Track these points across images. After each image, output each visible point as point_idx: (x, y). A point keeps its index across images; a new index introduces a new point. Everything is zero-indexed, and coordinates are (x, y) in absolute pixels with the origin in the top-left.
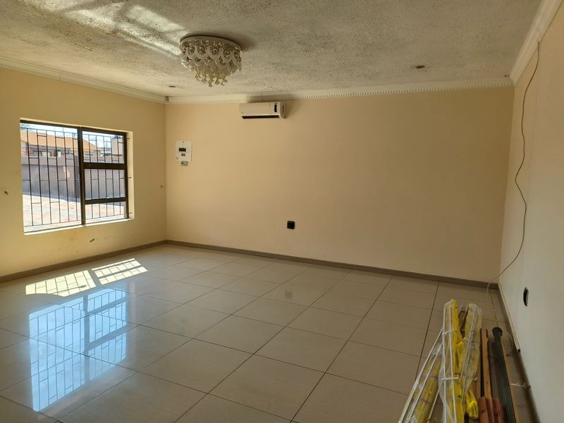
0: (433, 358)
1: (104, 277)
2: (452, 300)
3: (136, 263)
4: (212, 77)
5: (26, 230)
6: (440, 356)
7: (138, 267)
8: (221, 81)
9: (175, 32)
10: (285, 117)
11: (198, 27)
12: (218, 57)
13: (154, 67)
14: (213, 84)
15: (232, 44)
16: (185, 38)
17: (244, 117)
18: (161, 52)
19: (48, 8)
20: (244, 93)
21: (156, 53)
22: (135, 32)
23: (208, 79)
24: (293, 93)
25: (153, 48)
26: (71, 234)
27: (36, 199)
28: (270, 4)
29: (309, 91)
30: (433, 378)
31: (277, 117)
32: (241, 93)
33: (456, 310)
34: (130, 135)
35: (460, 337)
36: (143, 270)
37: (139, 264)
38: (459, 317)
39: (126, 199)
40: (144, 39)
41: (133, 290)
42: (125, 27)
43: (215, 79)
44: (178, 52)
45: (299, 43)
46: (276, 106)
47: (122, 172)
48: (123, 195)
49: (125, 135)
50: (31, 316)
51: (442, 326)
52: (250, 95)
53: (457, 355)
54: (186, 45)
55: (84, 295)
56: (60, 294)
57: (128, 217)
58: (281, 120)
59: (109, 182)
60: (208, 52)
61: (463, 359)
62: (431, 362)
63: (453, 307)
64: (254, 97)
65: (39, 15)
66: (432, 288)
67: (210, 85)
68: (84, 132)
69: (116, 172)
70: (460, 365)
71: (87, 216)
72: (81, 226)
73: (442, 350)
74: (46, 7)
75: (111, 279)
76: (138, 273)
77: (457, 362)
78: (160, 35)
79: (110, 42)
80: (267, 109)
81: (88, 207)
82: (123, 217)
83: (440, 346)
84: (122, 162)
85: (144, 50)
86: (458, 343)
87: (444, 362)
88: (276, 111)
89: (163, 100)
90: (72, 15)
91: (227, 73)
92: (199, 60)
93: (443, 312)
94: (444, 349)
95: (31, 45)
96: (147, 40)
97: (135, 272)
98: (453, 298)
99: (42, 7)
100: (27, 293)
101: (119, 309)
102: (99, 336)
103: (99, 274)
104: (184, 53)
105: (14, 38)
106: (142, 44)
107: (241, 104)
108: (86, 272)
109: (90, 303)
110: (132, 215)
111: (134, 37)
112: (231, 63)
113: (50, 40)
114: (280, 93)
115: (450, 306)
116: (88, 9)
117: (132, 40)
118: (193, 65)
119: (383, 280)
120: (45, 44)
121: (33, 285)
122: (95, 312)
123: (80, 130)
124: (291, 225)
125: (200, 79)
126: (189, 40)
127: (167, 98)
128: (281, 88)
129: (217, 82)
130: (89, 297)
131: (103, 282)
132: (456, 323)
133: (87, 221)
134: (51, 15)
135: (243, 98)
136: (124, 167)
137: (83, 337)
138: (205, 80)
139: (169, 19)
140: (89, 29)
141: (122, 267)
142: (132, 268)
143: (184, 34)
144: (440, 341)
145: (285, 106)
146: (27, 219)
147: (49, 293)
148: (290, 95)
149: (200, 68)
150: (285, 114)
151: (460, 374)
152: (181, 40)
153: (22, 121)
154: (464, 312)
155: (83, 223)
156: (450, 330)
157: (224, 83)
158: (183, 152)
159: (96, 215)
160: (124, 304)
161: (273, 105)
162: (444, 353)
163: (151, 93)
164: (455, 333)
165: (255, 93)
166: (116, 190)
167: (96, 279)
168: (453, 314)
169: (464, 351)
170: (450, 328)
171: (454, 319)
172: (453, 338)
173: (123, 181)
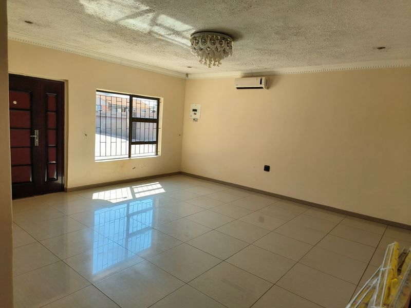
0: (368, 288)
1: (139, 192)
2: (395, 243)
3: (159, 186)
4: (210, 61)
5: (96, 158)
6: (374, 288)
7: (160, 188)
8: (217, 63)
9: (187, 31)
10: (268, 88)
11: (202, 26)
12: (215, 46)
13: (176, 54)
14: (212, 65)
15: (226, 37)
16: (193, 34)
17: (238, 88)
18: (180, 44)
19: (108, 19)
20: (240, 70)
21: (176, 45)
22: (162, 32)
23: (208, 62)
24: (275, 70)
25: (174, 42)
26: (121, 163)
27: (103, 137)
28: (251, 6)
29: (287, 69)
30: (364, 305)
31: (262, 88)
32: (237, 70)
33: (398, 251)
34: (162, 100)
35: (396, 275)
36: (162, 191)
37: (161, 187)
38: (399, 257)
39: (156, 143)
40: (167, 36)
41: (157, 202)
42: (156, 29)
43: (213, 62)
44: (189, 44)
45: (276, 33)
46: (261, 80)
47: (155, 124)
48: (155, 140)
49: (158, 100)
50: (96, 212)
51: (382, 263)
52: (243, 72)
53: (389, 289)
54: (195, 38)
55: (128, 202)
56: (111, 201)
57: (157, 155)
58: (264, 90)
59: (147, 130)
60: (208, 44)
61: (394, 293)
62: (366, 291)
63: (395, 248)
64: (246, 73)
65: (103, 23)
66: (381, 229)
67: (210, 67)
68: (134, 98)
69: (151, 124)
70: (390, 298)
71: (132, 152)
72: (128, 158)
73: (377, 282)
74: (106, 18)
75: (142, 195)
76: (159, 192)
77: (389, 295)
78: (178, 33)
79: (148, 39)
80: (255, 82)
81: (133, 146)
82: (154, 154)
83: (376, 279)
84: (155, 117)
85: (168, 44)
86: (392, 279)
87: (377, 293)
88: (261, 83)
89: (184, 76)
90: (123, 23)
91: (221, 58)
92: (202, 49)
93: (385, 251)
94: (379, 282)
95: (101, 43)
96: (170, 37)
97: (158, 192)
98: (397, 241)
99: (104, 18)
100: (93, 198)
101: (148, 214)
102: (135, 230)
103: (136, 190)
104: (192, 44)
105: (92, 38)
106: (167, 39)
107: (236, 79)
108: (129, 188)
109: (131, 208)
110: (159, 153)
111: (162, 36)
112: (224, 50)
113: (112, 39)
114: (265, 70)
115: (393, 247)
116: (131, 18)
117: (160, 37)
118: (198, 53)
119: (337, 218)
120: (110, 42)
121: (97, 193)
122: (134, 214)
123: (131, 96)
124: (267, 168)
125: (203, 63)
126: (196, 35)
127: (187, 75)
128: (265, 67)
129: (214, 65)
130: (131, 204)
131: (137, 196)
132: (395, 262)
133: (132, 156)
134: (110, 23)
135: (238, 74)
136: (156, 121)
137: (125, 229)
138: (205, 63)
139: (182, 22)
140: (134, 32)
141: (150, 188)
142: (156, 188)
143: (193, 31)
144: (377, 275)
145: (268, 80)
146: (97, 153)
147: (105, 199)
148: (273, 72)
149: (202, 56)
150: (268, 85)
151: (388, 305)
152: (191, 36)
153: (97, 91)
154: (405, 253)
155: (130, 156)
156: (388, 268)
157: (219, 65)
158: (195, 112)
159: (137, 152)
160: (152, 211)
161: (259, 79)
162: (378, 285)
163: (177, 72)
164: (392, 270)
165: (247, 70)
166: (151, 136)
167: (133, 194)
168: (394, 253)
169: (397, 286)
170: (388, 266)
171: (393, 258)
172: (389, 274)
173: (155, 131)
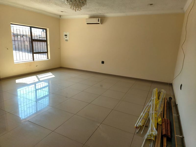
0: (148, 106)
2: (156, 88)
4: (76, 8)
5: (15, 62)
6: (150, 106)
8: (79, 9)
10: (102, 24)
13: (56, 4)
14: (76, 10)
17: (87, 24)
20: (88, 14)
26: (30, 64)
27: (18, 52)
29: (110, 14)
30: (148, 112)
31: (99, 23)
32: (86, 14)
33: (157, 91)
34: (48, 30)
35: (158, 100)
36: (53, 76)
37: (52, 74)
38: (158, 94)
39: (47, 52)
41: (50, 82)
46: (98, 19)
47: (46, 43)
49: (46, 29)
50: (18, 90)
51: (152, 96)
52: (90, 15)
53: (156, 105)
56: (27, 83)
57: (48, 59)
58: (100, 25)
59: (41, 46)
61: (158, 106)
62: (147, 107)
63: (156, 90)
68: (32, 28)
69: (43, 43)
70: (157, 108)
71: (35, 58)
73: (151, 104)
80: (95, 20)
81: (35, 55)
82: (46, 58)
84: (45, 39)
87: (152, 107)
88: (98, 21)
89: (59, 17)
91: (81, 6)
92: (72, 1)
93: (152, 92)
100: (16, 82)
101: (46, 89)
102: (40, 97)
103: (39, 77)
107: (86, 19)
108: (35, 76)
109: (37, 86)
110: (49, 58)
112: (83, 2)
114: (100, 15)
115: (155, 90)
121: (18, 80)
123: (31, 27)
124: (103, 62)
125: (72, 8)
127: (60, 16)
128: (100, 13)
129: (78, 10)
130: (37, 84)
131: (41, 79)
133: (34, 60)
135: (87, 16)
136: (46, 41)
137: (35, 97)
142: (50, 75)
144: (151, 101)
145: (102, 19)
146: (15, 58)
148: (104, 15)
149: (72, 4)
150: (102, 22)
151: (156, 111)
153: (11, 24)
154: (160, 92)
155: (33, 60)
156: (154, 98)
157: (80, 10)
158: (66, 36)
159: (38, 57)
160: (48, 87)
161: (97, 19)
162: (152, 105)
163: (55, 14)
164: (156, 99)
165: (91, 14)
166: (44, 49)
167: (38, 79)
168: (156, 93)
169: (158, 104)
170: (155, 97)
171: (156, 94)
172: (155, 100)
173: (46, 46)
